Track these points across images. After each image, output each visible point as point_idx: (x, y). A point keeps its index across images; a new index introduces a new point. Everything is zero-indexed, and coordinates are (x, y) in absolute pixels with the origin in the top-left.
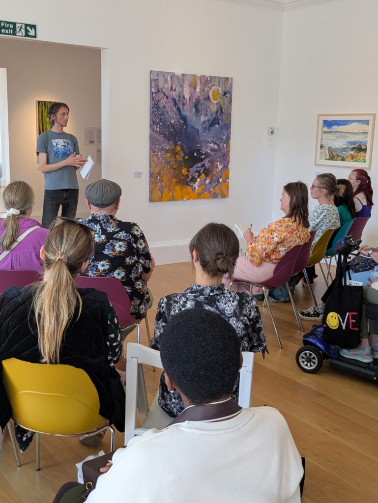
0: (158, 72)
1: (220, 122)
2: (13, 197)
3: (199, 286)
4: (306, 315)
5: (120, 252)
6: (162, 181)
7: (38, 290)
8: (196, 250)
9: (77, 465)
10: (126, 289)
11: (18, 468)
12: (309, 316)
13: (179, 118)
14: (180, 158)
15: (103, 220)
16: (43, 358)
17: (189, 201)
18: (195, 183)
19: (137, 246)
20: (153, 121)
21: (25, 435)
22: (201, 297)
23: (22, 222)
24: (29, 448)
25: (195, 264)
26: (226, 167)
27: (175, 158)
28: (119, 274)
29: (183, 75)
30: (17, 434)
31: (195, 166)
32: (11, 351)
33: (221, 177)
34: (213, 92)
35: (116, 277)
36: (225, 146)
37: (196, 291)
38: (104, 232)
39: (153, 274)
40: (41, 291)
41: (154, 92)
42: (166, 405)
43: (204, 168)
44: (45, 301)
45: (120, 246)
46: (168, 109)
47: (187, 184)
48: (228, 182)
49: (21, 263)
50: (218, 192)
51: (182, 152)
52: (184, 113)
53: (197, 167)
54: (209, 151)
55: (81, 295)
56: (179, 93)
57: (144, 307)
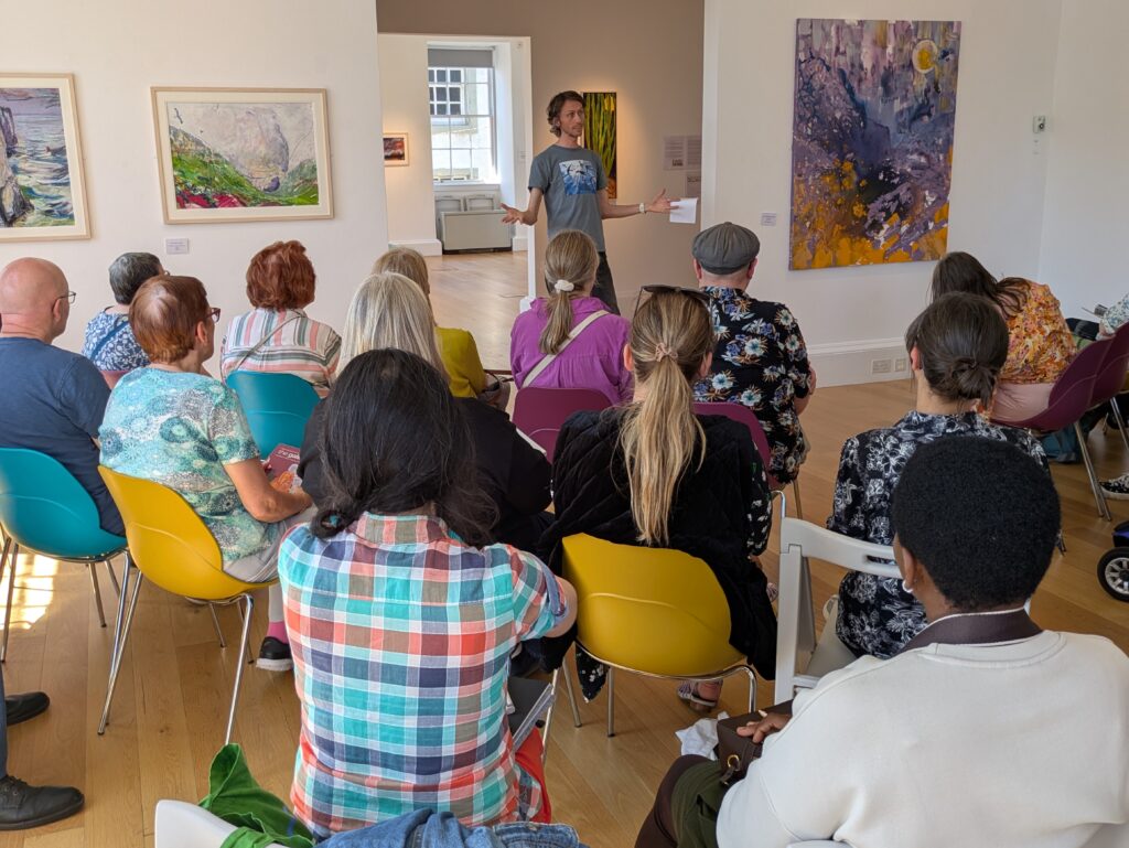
0: (812, 20)
1: (933, 111)
2: (563, 258)
3: (924, 416)
4: (1114, 489)
5: (754, 358)
6: (815, 230)
7: (628, 416)
8: (919, 347)
9: (678, 733)
10: (762, 425)
11: (578, 729)
12: (1121, 491)
13: (849, 106)
14: (850, 184)
15: (724, 297)
16: (640, 533)
17: (865, 268)
18: (878, 233)
19: (785, 348)
20: (800, 116)
21: (594, 672)
22: (927, 436)
23: (577, 304)
24: (600, 695)
25: (916, 372)
26: (942, 199)
27: (841, 184)
28: (750, 398)
29: (861, 23)
30: (579, 668)
31: (881, 199)
32: (581, 518)
33: (931, 220)
34: (921, 53)
35: (745, 404)
36: (941, 157)
37: (919, 425)
38: (725, 320)
39: (812, 399)
40: (633, 416)
41: (803, 59)
42: (852, 637)
43: (897, 202)
44: (641, 432)
45: (754, 347)
46: (830, 92)
47: (863, 235)
48: (946, 229)
49: (575, 375)
50: (924, 248)
51: (854, 172)
52: (860, 97)
53: (883, 202)
54: (909, 170)
55: (704, 427)
56: (852, 58)
57: (794, 460)
